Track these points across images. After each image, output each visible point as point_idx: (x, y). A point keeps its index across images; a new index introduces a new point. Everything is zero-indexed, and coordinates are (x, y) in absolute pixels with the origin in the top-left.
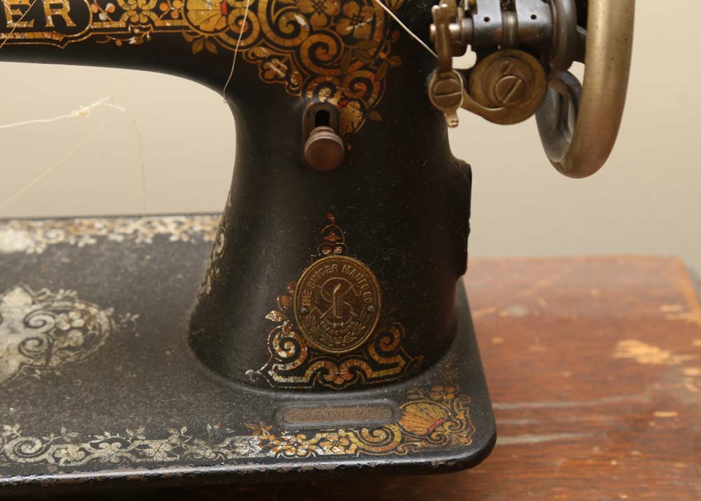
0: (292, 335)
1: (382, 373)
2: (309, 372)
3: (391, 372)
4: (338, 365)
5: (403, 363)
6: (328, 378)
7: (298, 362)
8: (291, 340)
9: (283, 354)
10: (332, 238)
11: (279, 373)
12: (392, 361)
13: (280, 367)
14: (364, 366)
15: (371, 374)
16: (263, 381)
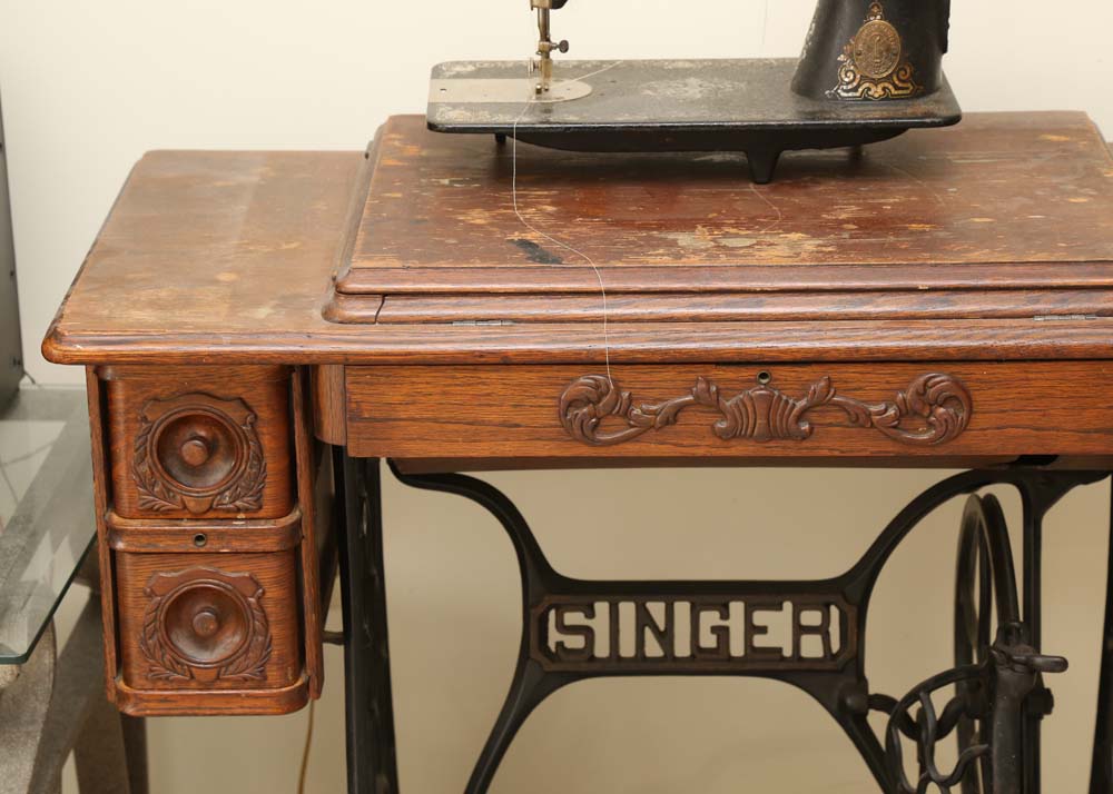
0: (852, 68)
1: (900, 92)
2: (860, 90)
3: (905, 92)
4: (876, 85)
5: (911, 88)
6: (870, 93)
7: (855, 84)
8: (852, 71)
9: (847, 80)
10: (875, 10)
11: (847, 91)
12: (905, 85)
13: (845, 87)
14: (891, 87)
15: (894, 92)
16: (835, 97)
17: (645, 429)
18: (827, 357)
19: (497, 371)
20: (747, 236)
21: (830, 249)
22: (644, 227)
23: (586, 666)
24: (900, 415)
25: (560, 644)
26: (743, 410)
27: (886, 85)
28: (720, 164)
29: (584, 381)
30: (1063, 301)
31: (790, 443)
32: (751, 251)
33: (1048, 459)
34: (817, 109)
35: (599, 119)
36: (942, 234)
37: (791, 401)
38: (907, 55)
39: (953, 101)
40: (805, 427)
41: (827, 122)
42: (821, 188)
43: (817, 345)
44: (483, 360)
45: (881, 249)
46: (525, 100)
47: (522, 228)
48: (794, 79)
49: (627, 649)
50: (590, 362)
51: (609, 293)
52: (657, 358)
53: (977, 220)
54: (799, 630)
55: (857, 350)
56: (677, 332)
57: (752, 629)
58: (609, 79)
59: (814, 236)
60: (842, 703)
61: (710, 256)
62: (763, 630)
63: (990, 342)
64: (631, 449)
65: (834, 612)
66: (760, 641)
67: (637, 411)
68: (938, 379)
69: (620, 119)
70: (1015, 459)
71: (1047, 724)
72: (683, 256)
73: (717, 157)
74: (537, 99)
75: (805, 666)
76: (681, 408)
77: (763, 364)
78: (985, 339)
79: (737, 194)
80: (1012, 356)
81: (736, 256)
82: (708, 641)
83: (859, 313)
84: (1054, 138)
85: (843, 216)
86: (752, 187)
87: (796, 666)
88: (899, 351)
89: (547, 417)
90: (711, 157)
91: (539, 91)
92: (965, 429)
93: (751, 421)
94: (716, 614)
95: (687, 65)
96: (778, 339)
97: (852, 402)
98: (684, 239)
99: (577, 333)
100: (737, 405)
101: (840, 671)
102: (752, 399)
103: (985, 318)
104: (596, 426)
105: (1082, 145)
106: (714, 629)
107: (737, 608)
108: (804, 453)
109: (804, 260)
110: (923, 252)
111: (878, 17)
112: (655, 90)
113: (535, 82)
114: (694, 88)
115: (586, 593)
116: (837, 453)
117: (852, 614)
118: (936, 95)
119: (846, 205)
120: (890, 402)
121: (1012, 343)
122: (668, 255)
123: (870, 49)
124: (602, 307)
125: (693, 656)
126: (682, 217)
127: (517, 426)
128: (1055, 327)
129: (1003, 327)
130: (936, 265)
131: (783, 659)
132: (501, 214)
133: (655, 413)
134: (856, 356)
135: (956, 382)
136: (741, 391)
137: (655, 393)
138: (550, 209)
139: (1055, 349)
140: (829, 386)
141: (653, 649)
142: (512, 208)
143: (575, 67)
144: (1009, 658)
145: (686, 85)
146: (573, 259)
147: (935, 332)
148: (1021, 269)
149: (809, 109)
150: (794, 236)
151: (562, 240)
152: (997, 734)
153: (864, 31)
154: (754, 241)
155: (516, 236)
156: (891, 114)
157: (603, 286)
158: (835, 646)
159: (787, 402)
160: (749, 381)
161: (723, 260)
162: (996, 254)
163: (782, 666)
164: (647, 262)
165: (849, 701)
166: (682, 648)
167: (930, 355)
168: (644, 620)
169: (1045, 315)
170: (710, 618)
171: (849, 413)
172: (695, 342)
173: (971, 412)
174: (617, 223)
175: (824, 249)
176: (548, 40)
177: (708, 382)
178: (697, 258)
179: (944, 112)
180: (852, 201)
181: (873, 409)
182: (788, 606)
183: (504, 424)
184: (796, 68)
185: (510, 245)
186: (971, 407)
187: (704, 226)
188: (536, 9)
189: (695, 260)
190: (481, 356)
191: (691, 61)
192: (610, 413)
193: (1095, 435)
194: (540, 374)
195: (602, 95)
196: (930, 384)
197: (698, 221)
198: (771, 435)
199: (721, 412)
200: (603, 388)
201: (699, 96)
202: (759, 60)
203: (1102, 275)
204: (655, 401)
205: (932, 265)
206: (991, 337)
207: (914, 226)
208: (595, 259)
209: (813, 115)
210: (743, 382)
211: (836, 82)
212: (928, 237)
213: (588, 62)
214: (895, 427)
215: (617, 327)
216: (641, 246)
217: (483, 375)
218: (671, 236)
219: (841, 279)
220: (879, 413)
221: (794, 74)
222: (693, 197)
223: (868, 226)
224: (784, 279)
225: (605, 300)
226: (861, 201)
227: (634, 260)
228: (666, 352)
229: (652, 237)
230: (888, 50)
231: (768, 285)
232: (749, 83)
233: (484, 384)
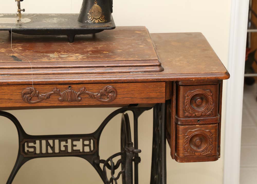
0: (91, 16)
1: (102, 21)
2: (93, 21)
3: (103, 21)
4: (96, 20)
5: (104, 21)
6: (95, 22)
7: (92, 20)
9: (90, 19)
10: (95, 3)
11: (90, 21)
12: (103, 20)
13: (89, 20)
14: (100, 20)
15: (100, 21)
16: (87, 22)
17: (42, 100)
18: (84, 82)
19: (6, 87)
20: (66, 55)
21: (85, 57)
22: (43, 53)
23: (34, 155)
24: (101, 95)
25: (28, 151)
26: (65, 95)
27: (99, 20)
28: (62, 38)
29: (28, 89)
30: (137, 69)
31: (76, 102)
32: (67, 58)
33: (136, 105)
34: (83, 25)
35: (32, 27)
36: (110, 54)
37: (76, 93)
38: (103, 13)
39: (114, 24)
40: (80, 98)
41: (85, 28)
42: (84, 44)
43: (82, 79)
44: (3, 84)
45: (96, 57)
46: (15, 23)
47: (13, 53)
48: (78, 18)
49: (44, 151)
50: (29, 84)
51: (33, 68)
52: (44, 83)
53: (119, 51)
54: (84, 145)
55: (91, 81)
56: (49, 77)
57: (73, 146)
58: (36, 18)
59: (82, 54)
60: (94, 162)
61: (57, 59)
62: (76, 146)
63: (120, 79)
64: (39, 104)
65: (92, 141)
66: (75, 148)
67: (40, 96)
68: (109, 87)
69: (37, 27)
70: (129, 105)
71: (139, 165)
72: (51, 59)
73: (62, 36)
74: (18, 22)
75: (85, 154)
76: (51, 95)
77: (70, 84)
78: (119, 78)
79: (65, 45)
80: (125, 82)
81: (63, 59)
82: (63, 149)
83: (91, 72)
84: (138, 32)
85: (89, 50)
86: (69, 43)
87: (83, 154)
88: (101, 81)
89: (19, 97)
90: (59, 36)
91: (18, 21)
92: (116, 98)
93: (67, 97)
94: (65, 142)
95: (54, 15)
96: (73, 78)
97: (90, 93)
98: (51, 55)
99: (26, 77)
100: (64, 94)
101: (93, 155)
102: (67, 92)
103: (119, 73)
104: (31, 99)
105: (144, 34)
106: (64, 146)
107: (69, 141)
108: (80, 105)
109: (78, 60)
110: (106, 58)
111: (96, 4)
112: (46, 21)
113: (18, 19)
114: (55, 20)
115: (34, 138)
116: (87, 104)
117: (96, 141)
118: (110, 22)
119: (90, 47)
120: (99, 92)
121: (125, 79)
122: (47, 59)
123: (95, 12)
124: (31, 71)
125: (59, 152)
126: (52, 50)
127: (12, 99)
128: (135, 75)
129: (123, 75)
130: (108, 61)
131: (80, 152)
132: (8, 50)
133: (45, 96)
134: (90, 82)
135: (113, 88)
136: (64, 90)
137: (45, 91)
138: (21, 48)
139: (135, 80)
140: (85, 89)
141: (50, 151)
142: (11, 48)
143: (28, 15)
144: (129, 150)
145: (53, 20)
146: (24, 60)
147: (108, 76)
148: (127, 62)
149: (81, 25)
150: (77, 55)
151: (22, 56)
152: (126, 167)
153: (93, 8)
154: (68, 56)
155: (11, 55)
156: (100, 26)
157: (32, 66)
158: (92, 149)
159: (75, 93)
160: (66, 88)
161: (60, 60)
162: (122, 58)
163: (80, 154)
164: (42, 61)
165: (95, 161)
166: (57, 151)
167: (107, 82)
168: (48, 144)
169: (133, 72)
170: (63, 143)
171: (90, 95)
172: (54, 79)
173: (117, 94)
174: (37, 52)
175: (84, 57)
176: (20, 9)
177: (57, 89)
178: (54, 60)
179: (112, 26)
180: (91, 46)
181: (95, 94)
182: (81, 140)
183: (9, 99)
184: (79, 16)
185: (10, 57)
186: (117, 93)
187: (56, 52)
188: (17, 1)
189: (53, 60)
190: (2, 83)
191: (55, 14)
192: (34, 96)
193: (145, 99)
194: (17, 87)
195: (33, 22)
196: (107, 88)
197: (55, 51)
198: (72, 101)
199: (60, 95)
200: (32, 90)
201: (56, 22)
202: (71, 14)
203: (145, 63)
204: (44, 93)
205: (107, 61)
206: (121, 77)
207: (105, 52)
208: (30, 60)
209: (82, 27)
210: (65, 88)
211: (87, 19)
212: (107, 55)
213: (31, 14)
214: (100, 98)
215: (35, 76)
216: (41, 57)
217: (3, 88)
218: (49, 55)
219: (87, 64)
220: (96, 95)
221: (78, 17)
222: (55, 46)
223: (94, 52)
224: (74, 64)
225: (32, 70)
226: (93, 46)
227: (39, 60)
228: (47, 81)
229: (44, 55)
230: (99, 12)
231: (70, 66)
232: (68, 19)
233: (3, 90)
